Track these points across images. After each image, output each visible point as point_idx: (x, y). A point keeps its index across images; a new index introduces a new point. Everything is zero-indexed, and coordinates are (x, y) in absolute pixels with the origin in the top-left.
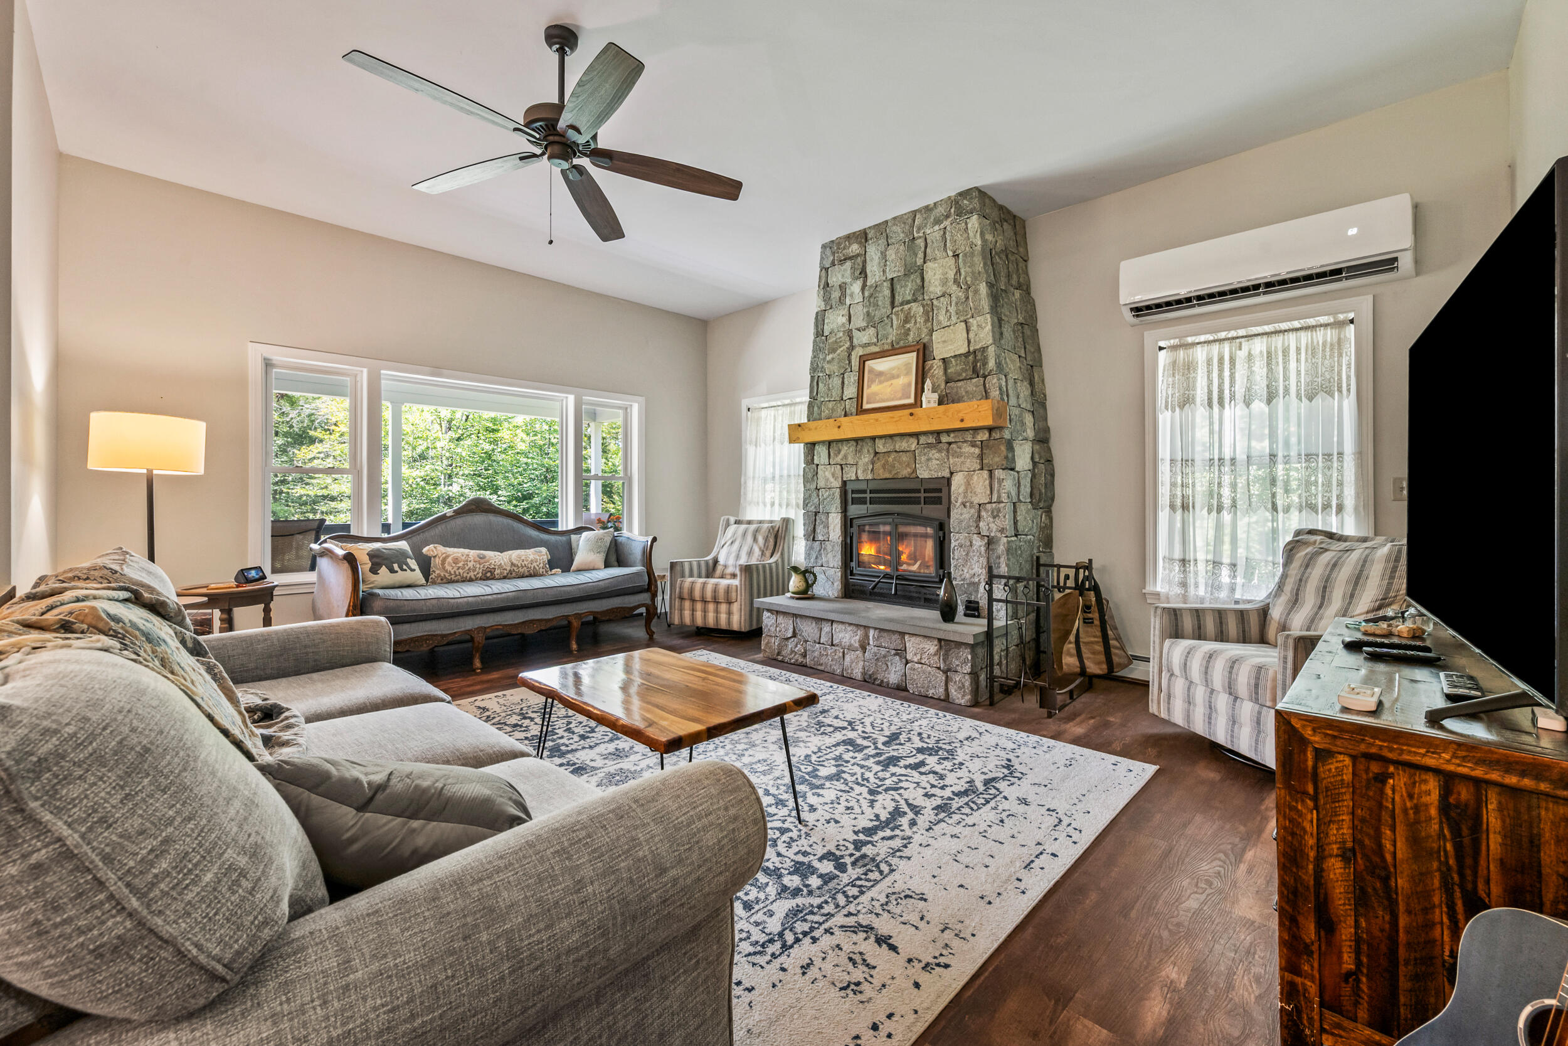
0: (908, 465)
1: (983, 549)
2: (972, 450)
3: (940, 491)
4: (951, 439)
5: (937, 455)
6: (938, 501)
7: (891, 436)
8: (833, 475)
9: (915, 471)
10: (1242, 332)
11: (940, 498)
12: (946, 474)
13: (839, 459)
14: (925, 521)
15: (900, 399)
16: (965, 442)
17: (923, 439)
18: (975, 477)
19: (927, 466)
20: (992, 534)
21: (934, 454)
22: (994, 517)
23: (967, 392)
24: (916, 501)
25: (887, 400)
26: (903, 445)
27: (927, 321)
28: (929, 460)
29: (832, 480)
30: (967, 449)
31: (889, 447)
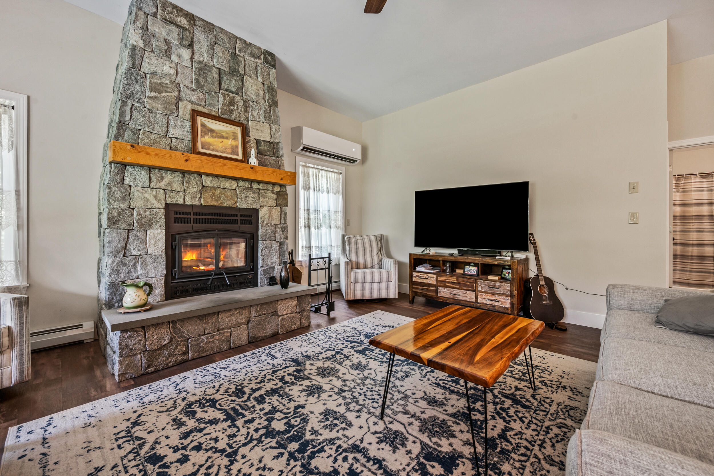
0: (231, 198)
1: (278, 248)
2: (273, 195)
3: (250, 216)
4: (260, 187)
5: (252, 195)
6: (250, 222)
7: (217, 176)
8: (156, 197)
9: (236, 202)
10: (320, 167)
11: (251, 220)
12: (257, 207)
13: (162, 184)
14: (241, 234)
15: (231, 154)
16: (268, 190)
17: (241, 183)
18: (274, 210)
19: (246, 201)
20: (282, 240)
21: (250, 194)
22: (283, 231)
23: (270, 163)
24: (235, 222)
25: (220, 151)
26: (227, 184)
27: (246, 111)
28: (247, 197)
29: (154, 201)
30: (269, 194)
31: (216, 183)
